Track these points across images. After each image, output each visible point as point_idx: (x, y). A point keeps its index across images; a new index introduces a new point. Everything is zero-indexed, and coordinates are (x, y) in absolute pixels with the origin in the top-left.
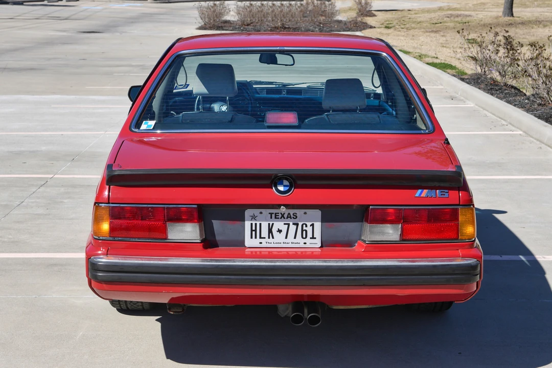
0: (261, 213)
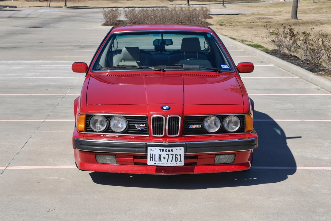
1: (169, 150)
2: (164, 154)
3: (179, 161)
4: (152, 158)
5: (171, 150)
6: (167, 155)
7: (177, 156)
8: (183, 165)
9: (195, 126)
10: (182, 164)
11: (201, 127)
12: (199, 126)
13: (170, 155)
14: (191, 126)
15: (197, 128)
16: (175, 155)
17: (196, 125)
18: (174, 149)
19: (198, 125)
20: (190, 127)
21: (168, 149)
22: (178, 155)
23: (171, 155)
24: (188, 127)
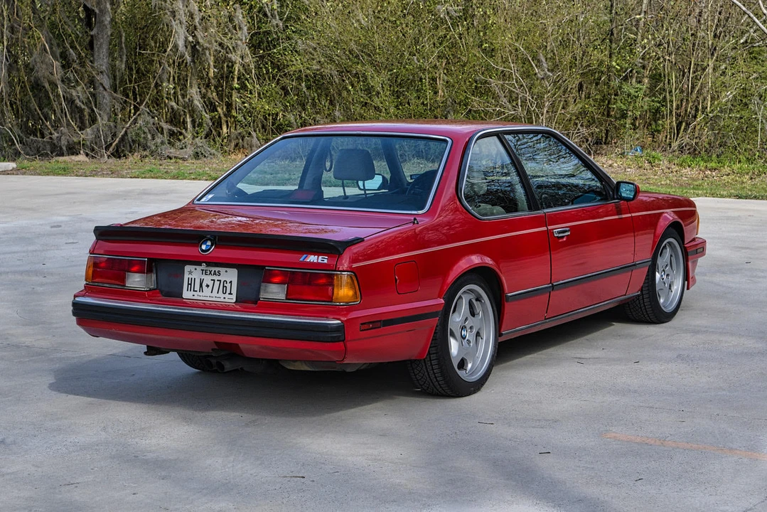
0: (196, 269)
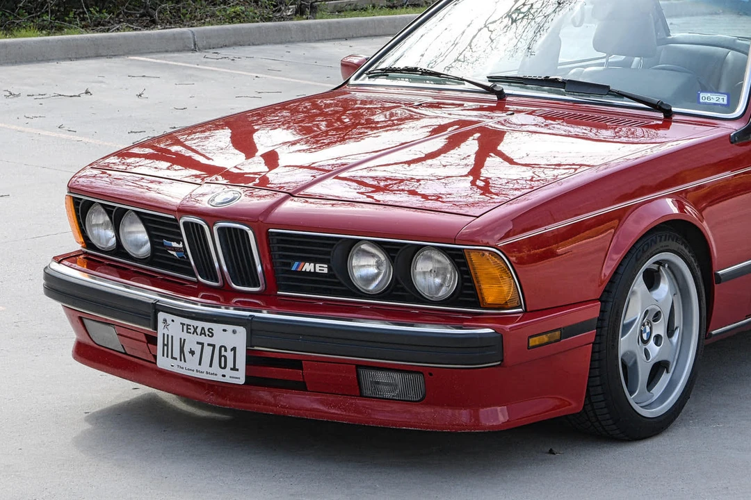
1: (203, 328)
2: (192, 341)
3: (231, 369)
4: (166, 347)
5: (209, 329)
6: (198, 343)
7: (226, 350)
8: (242, 381)
9: (308, 267)
10: (239, 377)
11: (326, 271)
12: (322, 268)
13: (205, 345)
14: (296, 263)
15: (315, 274)
16: (221, 347)
17: (312, 265)
18: (217, 327)
19: (317, 265)
20: (293, 269)
21: (200, 324)
22: (229, 350)
23: (209, 345)
24: (290, 265)
